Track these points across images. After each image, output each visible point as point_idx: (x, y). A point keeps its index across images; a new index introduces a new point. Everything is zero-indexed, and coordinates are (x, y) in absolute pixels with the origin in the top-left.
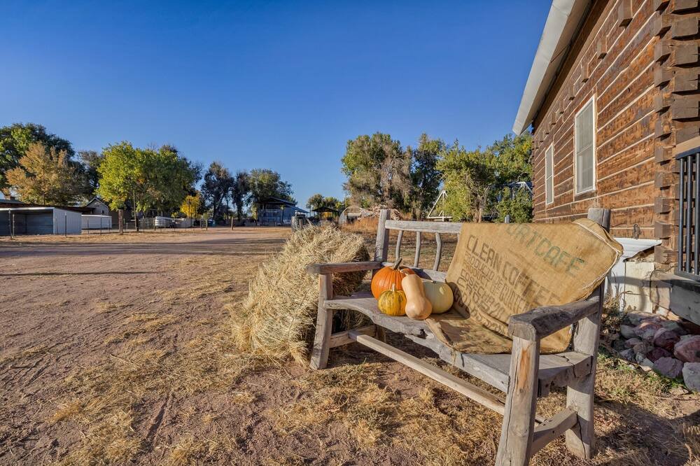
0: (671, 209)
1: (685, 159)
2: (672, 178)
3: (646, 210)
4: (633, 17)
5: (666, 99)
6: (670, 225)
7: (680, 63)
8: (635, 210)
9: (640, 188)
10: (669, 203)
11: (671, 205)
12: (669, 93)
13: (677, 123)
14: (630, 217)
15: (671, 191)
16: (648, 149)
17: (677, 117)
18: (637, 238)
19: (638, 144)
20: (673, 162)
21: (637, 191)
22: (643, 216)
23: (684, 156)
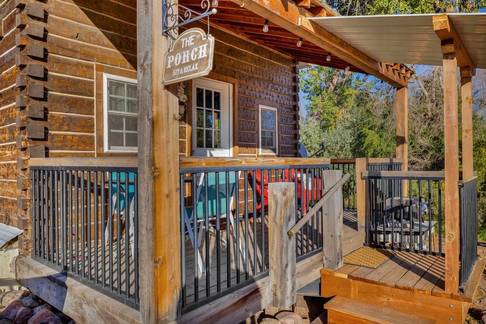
0: (28, 207)
1: (35, 171)
2: (28, 183)
3: (13, 203)
4: (5, 36)
5: (23, 121)
6: (27, 220)
7: (32, 96)
8: (6, 200)
9: (9, 183)
10: (26, 202)
11: (28, 203)
12: (25, 117)
13: (31, 140)
14: (3, 205)
15: (28, 192)
16: (13, 153)
17: (30, 137)
18: (8, 224)
19: (8, 145)
20: (28, 171)
21: (7, 184)
22: (11, 207)
23: (34, 169)
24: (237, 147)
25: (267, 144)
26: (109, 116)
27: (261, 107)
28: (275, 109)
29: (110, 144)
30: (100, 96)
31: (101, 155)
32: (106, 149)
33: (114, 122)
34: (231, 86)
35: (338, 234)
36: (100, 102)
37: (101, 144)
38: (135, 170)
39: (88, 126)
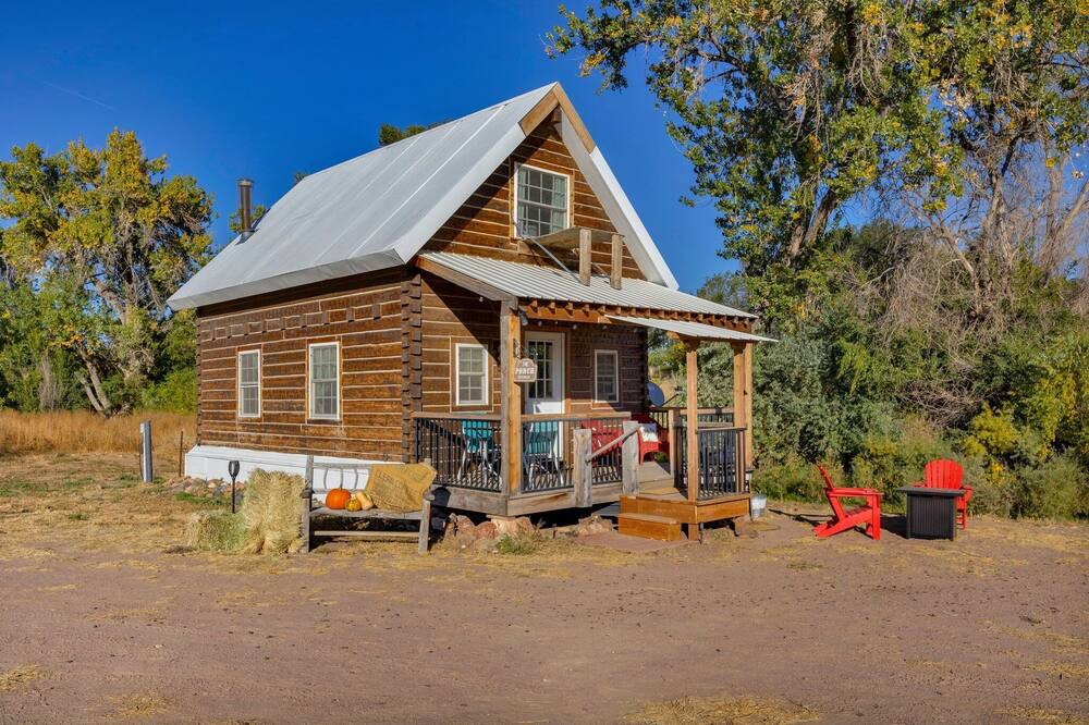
2: (411, 429)
6: (410, 455)
7: (415, 368)
9: (388, 429)
11: (411, 443)
12: (409, 383)
13: (412, 399)
14: (380, 447)
17: (412, 397)
19: (386, 401)
20: (412, 420)
23: (418, 420)
24: (569, 400)
25: (606, 392)
26: (460, 376)
27: (596, 352)
28: (616, 352)
29: (461, 398)
30: (454, 361)
31: (455, 409)
32: (457, 404)
33: (463, 381)
34: (563, 335)
35: (633, 468)
36: (454, 366)
37: (454, 400)
38: (499, 422)
39: (445, 385)
